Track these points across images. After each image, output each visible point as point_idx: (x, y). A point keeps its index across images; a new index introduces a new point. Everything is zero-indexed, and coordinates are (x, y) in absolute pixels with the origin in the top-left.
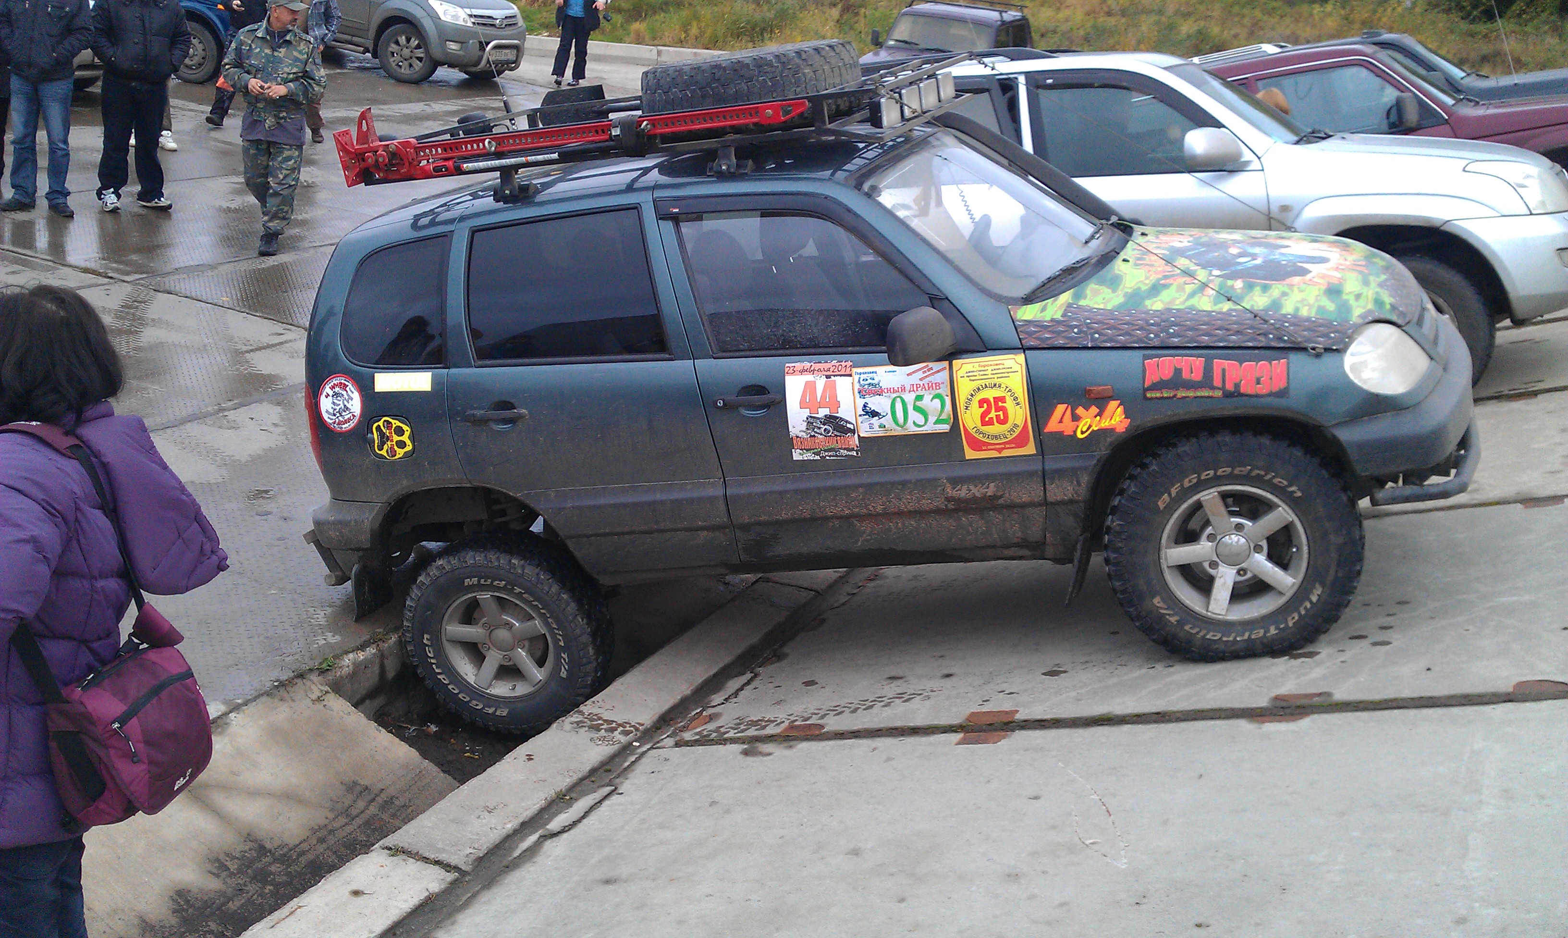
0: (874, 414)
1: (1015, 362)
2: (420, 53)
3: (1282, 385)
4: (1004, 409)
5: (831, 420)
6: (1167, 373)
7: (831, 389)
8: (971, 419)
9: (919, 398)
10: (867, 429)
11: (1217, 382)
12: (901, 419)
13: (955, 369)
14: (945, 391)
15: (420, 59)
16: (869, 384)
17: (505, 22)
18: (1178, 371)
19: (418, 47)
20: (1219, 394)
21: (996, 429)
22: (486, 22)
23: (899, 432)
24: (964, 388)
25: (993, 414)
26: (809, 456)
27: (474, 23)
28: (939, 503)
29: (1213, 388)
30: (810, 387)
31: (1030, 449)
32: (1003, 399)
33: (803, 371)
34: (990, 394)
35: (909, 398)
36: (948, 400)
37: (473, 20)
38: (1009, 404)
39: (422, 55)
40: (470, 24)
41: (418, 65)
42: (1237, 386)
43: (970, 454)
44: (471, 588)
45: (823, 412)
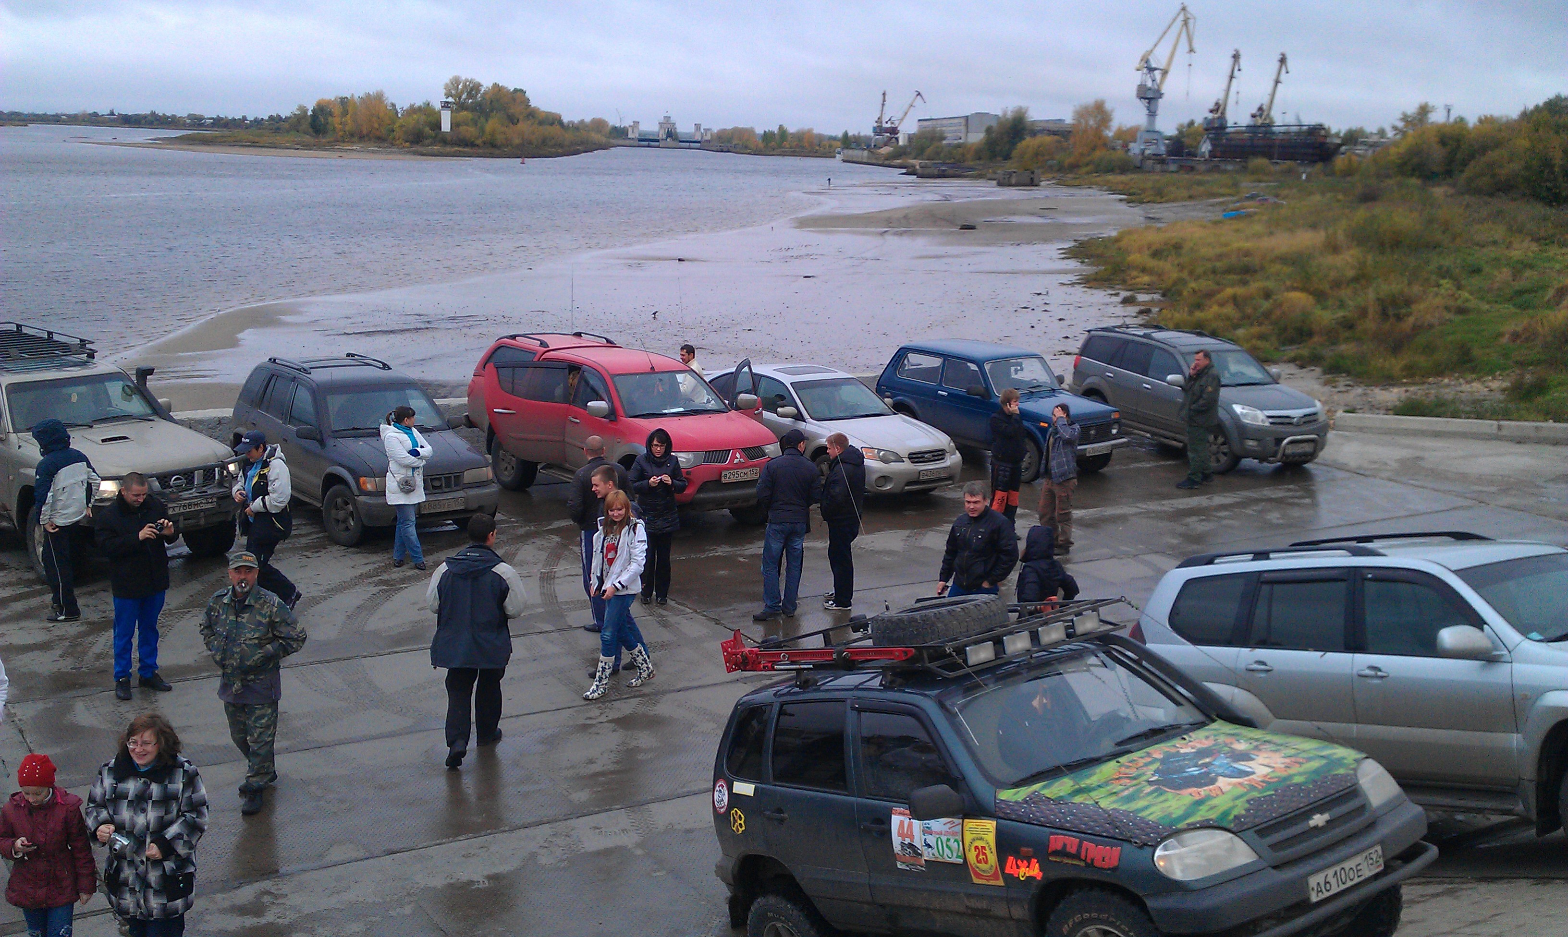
0: (929, 846)
1: (990, 825)
2: (1225, 449)
3: (1116, 864)
4: (984, 854)
5: (911, 846)
6: (1058, 846)
7: (910, 826)
8: (972, 856)
9: (948, 840)
10: (927, 855)
11: (1083, 857)
12: (941, 852)
13: (965, 824)
14: (959, 838)
15: (1225, 454)
16: (927, 827)
17: (1303, 420)
18: (1065, 845)
19: (1224, 444)
20: (1082, 864)
21: (983, 866)
22: (1285, 421)
23: (940, 860)
24: (968, 837)
25: (981, 857)
26: (904, 867)
27: (1271, 423)
28: (962, 909)
29: (1080, 860)
30: (902, 822)
31: (1001, 883)
32: (983, 848)
33: (900, 814)
34: (979, 844)
35: (944, 838)
36: (961, 843)
37: (1270, 420)
38: (987, 852)
39: (1226, 450)
40: (1267, 424)
41: (1223, 459)
42: (1092, 860)
43: (976, 880)
44: (773, 919)
45: (907, 841)
